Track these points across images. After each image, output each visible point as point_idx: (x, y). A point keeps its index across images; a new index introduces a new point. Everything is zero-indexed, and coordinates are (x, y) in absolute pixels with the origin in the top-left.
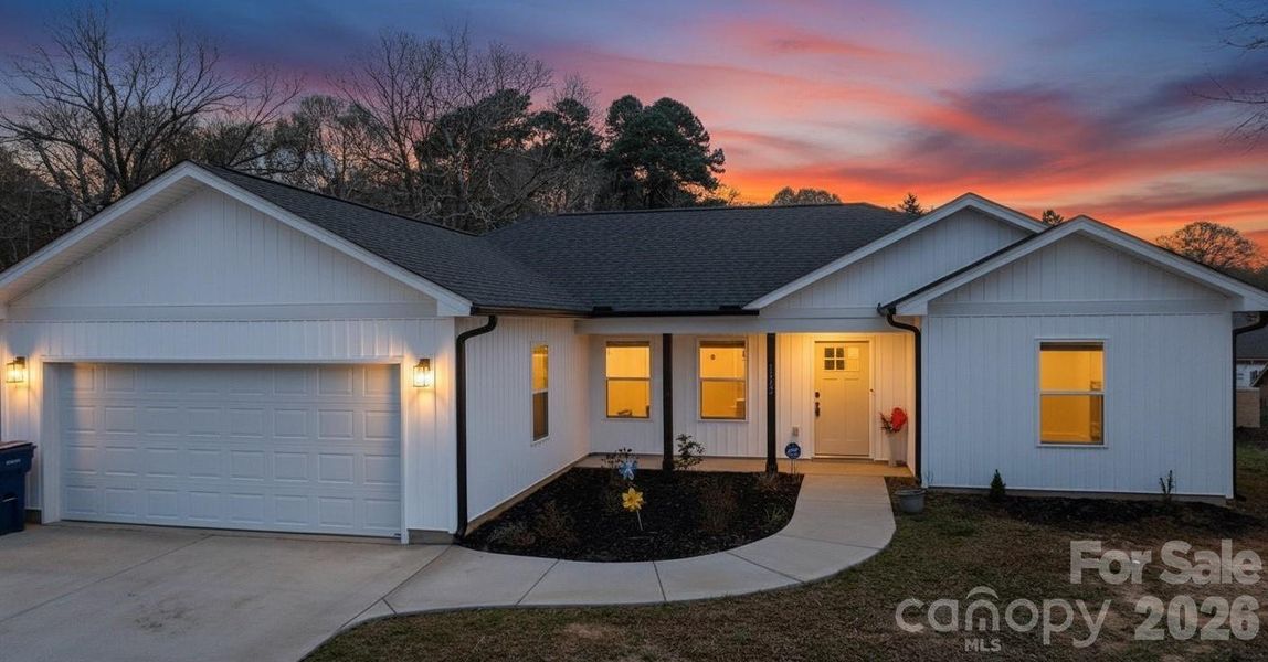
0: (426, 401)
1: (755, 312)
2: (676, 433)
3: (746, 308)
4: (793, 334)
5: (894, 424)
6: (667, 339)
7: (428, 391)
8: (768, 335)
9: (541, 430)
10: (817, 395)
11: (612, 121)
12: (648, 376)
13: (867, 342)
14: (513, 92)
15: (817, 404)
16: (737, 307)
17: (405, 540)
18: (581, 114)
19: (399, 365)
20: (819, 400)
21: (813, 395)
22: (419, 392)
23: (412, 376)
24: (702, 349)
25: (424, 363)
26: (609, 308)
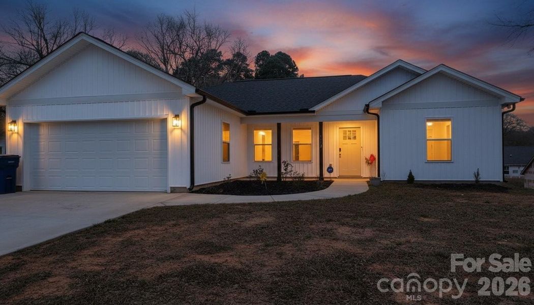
0: (177, 133)
1: (314, 112)
2: (283, 159)
3: (310, 110)
4: (330, 122)
5: (370, 161)
6: (279, 125)
7: (178, 129)
8: (320, 122)
9: (227, 158)
10: (340, 149)
11: (257, 62)
12: (271, 143)
13: (360, 127)
14: (215, 50)
15: (340, 155)
16: (307, 109)
17: (169, 191)
18: (245, 59)
19: (166, 118)
20: (341, 153)
21: (338, 150)
22: (174, 129)
23: (172, 122)
24: (293, 131)
25: (177, 116)
26: (255, 111)
